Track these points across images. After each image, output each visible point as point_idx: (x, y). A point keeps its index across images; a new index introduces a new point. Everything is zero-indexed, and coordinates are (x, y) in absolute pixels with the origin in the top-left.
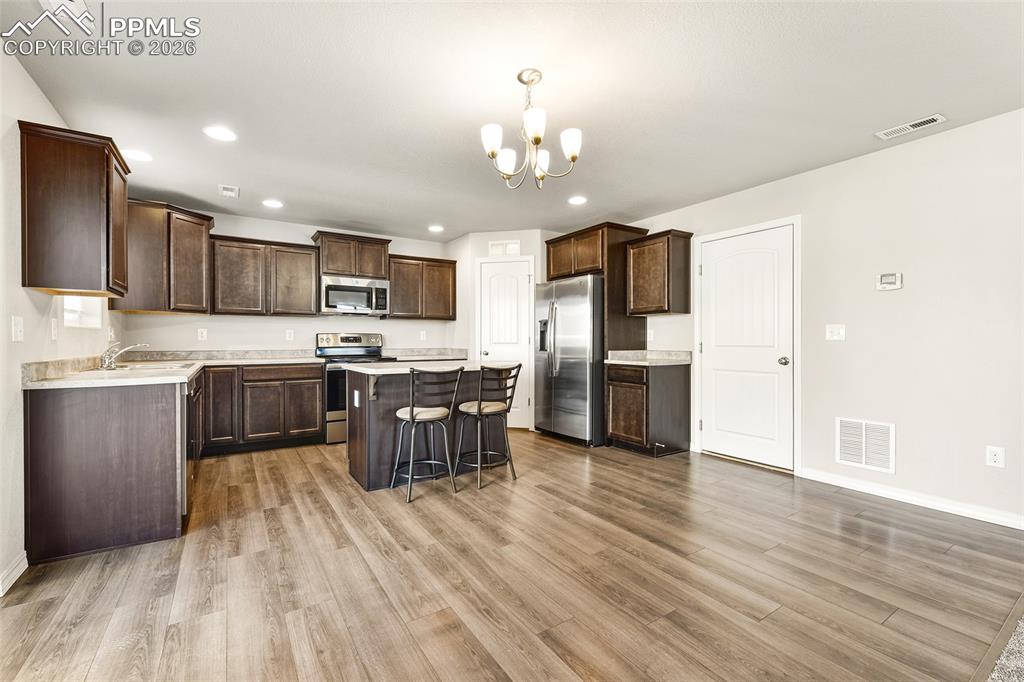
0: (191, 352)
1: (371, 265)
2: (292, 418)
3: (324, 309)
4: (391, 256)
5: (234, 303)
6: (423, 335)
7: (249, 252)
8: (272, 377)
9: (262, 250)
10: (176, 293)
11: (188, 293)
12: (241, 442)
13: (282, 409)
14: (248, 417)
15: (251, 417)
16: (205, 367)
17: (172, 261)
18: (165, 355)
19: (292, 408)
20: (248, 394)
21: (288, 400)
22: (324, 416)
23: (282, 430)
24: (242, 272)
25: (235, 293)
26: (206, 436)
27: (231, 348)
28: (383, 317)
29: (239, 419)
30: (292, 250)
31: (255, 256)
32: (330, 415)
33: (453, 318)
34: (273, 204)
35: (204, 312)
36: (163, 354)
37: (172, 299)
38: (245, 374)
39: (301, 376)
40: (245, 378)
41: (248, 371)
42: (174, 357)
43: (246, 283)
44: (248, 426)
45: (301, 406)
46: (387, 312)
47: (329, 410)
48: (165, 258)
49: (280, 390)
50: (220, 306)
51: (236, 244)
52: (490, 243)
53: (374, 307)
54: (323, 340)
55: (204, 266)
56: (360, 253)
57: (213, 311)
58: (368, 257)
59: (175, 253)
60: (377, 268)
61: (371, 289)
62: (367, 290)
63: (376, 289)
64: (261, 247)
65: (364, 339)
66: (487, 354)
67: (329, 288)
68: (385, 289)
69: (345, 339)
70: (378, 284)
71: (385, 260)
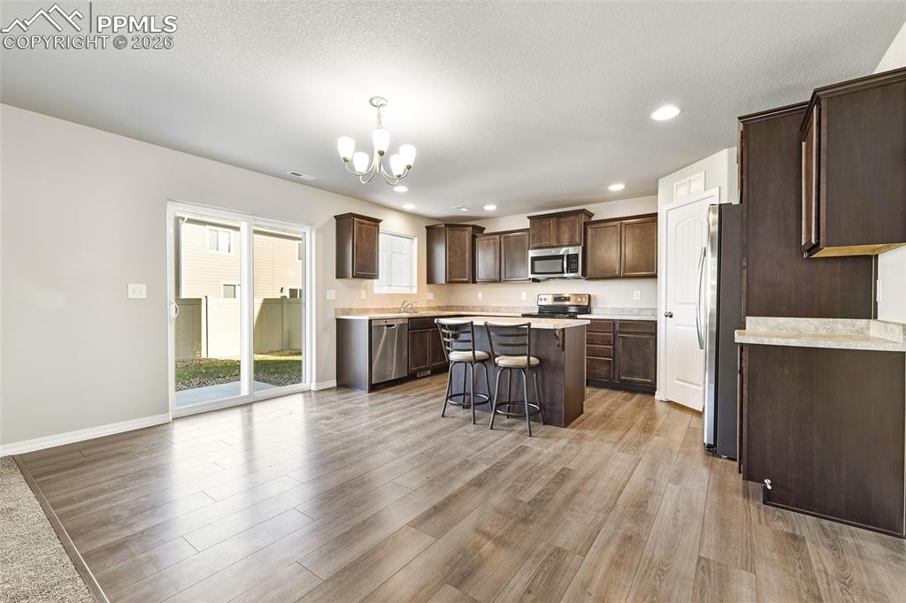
1: (567, 235)
3: (530, 276)
4: (587, 223)
7: (492, 241)
9: (498, 239)
10: (450, 273)
11: (457, 272)
17: (447, 255)
30: (514, 235)
31: (495, 243)
33: (656, 276)
35: (467, 283)
37: (447, 277)
46: (579, 274)
51: (485, 238)
52: (675, 185)
53: (565, 271)
54: (541, 300)
55: (467, 255)
56: (558, 226)
57: (474, 282)
58: (565, 229)
59: (449, 250)
60: (572, 237)
61: (563, 255)
62: (561, 257)
63: (568, 256)
64: (498, 237)
65: (572, 299)
66: (671, 316)
67: (534, 259)
68: (577, 255)
69: (557, 298)
70: (572, 251)
71: (578, 228)
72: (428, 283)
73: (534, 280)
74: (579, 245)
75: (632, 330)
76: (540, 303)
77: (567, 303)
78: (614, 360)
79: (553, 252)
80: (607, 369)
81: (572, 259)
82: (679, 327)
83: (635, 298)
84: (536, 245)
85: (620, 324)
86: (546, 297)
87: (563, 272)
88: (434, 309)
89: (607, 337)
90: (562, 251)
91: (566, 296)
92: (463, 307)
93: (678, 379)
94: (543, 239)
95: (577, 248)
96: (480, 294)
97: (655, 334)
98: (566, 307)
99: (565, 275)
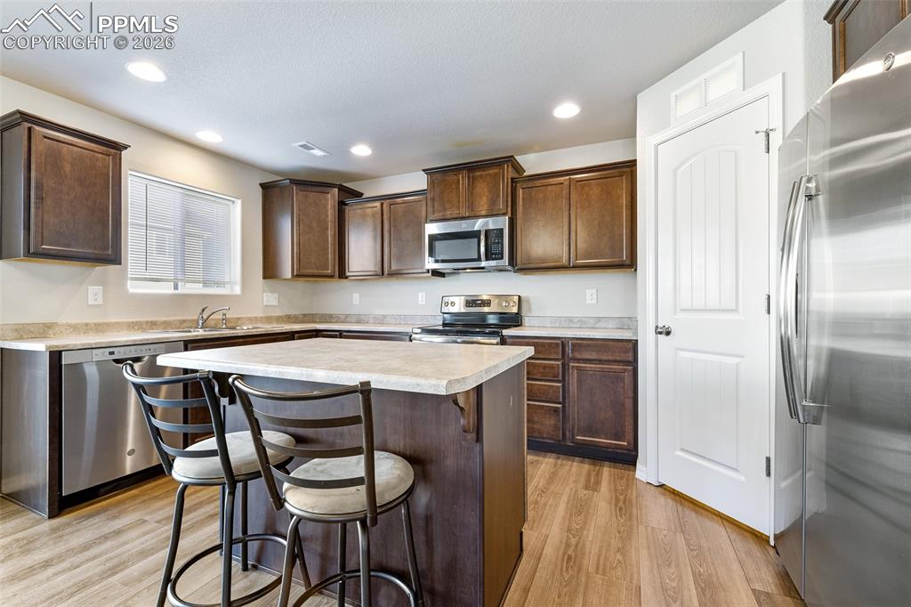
1: (485, 198)
3: (427, 265)
6: (591, 295)
7: (369, 211)
9: (379, 207)
11: (312, 260)
27: (379, 312)
30: (404, 200)
31: (373, 215)
33: (631, 266)
51: (359, 206)
53: (483, 257)
54: (447, 305)
55: (330, 233)
56: (472, 186)
57: (342, 275)
58: (482, 189)
59: (299, 223)
60: (493, 202)
61: (480, 231)
62: (476, 234)
63: (487, 232)
64: (378, 204)
65: (494, 303)
66: (668, 333)
67: (433, 238)
68: (501, 230)
69: (471, 303)
70: (492, 224)
71: (504, 187)
72: (265, 277)
73: (436, 273)
74: (504, 214)
75: (594, 356)
76: (445, 310)
77: (486, 309)
78: (564, 407)
79: (463, 226)
80: (553, 422)
81: (493, 236)
82: (683, 354)
83: (590, 302)
84: (437, 215)
85: (573, 345)
86: (452, 299)
87: (479, 259)
88: (279, 319)
89: (552, 367)
90: (479, 224)
91: (485, 298)
92: (331, 316)
93: (682, 450)
94: (448, 206)
95: (500, 219)
96: (356, 296)
97: (634, 363)
98: (483, 316)
99: (483, 264)
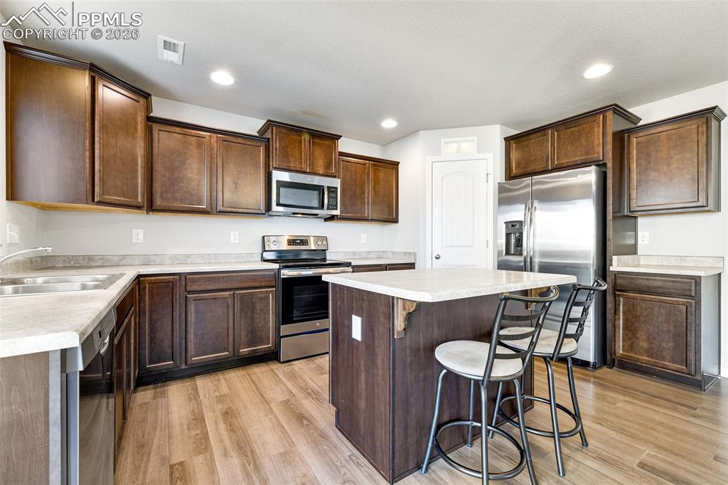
0: (124, 257)
1: (321, 161)
2: (243, 333)
3: (275, 208)
4: (342, 154)
5: (176, 199)
6: (364, 238)
7: (193, 140)
8: (221, 286)
9: (208, 138)
10: (103, 182)
11: (119, 183)
12: (183, 367)
13: (231, 324)
14: (191, 336)
15: (196, 335)
16: (139, 276)
17: (97, 139)
18: (93, 260)
19: (243, 323)
20: (192, 308)
21: (237, 314)
22: (278, 330)
23: (231, 349)
24: (184, 163)
25: (176, 187)
26: (140, 363)
27: (172, 251)
28: (332, 218)
29: (181, 338)
30: (240, 140)
31: (200, 145)
32: (285, 329)
33: (395, 221)
34: (222, 78)
35: (139, 208)
36: (90, 258)
37: (97, 189)
38: (189, 284)
39: (251, 284)
40: (189, 288)
41: (193, 281)
42: (104, 263)
43: (189, 175)
44: (191, 347)
45: (252, 319)
46: (337, 212)
47: (283, 324)
48: (88, 134)
49: (230, 302)
50: (158, 202)
51: (178, 130)
52: (443, 140)
54: (270, 243)
55: (140, 153)
56: (312, 149)
57: (150, 207)
58: (320, 153)
59: (102, 129)
60: (327, 165)
61: (323, 186)
62: (320, 188)
63: (328, 188)
65: (311, 242)
67: (280, 185)
68: (335, 188)
69: (292, 242)
71: (335, 157)
72: (8, 199)
77: (303, 247)
79: (307, 179)
83: (362, 242)
87: (320, 208)
94: (291, 159)
95: (335, 180)
